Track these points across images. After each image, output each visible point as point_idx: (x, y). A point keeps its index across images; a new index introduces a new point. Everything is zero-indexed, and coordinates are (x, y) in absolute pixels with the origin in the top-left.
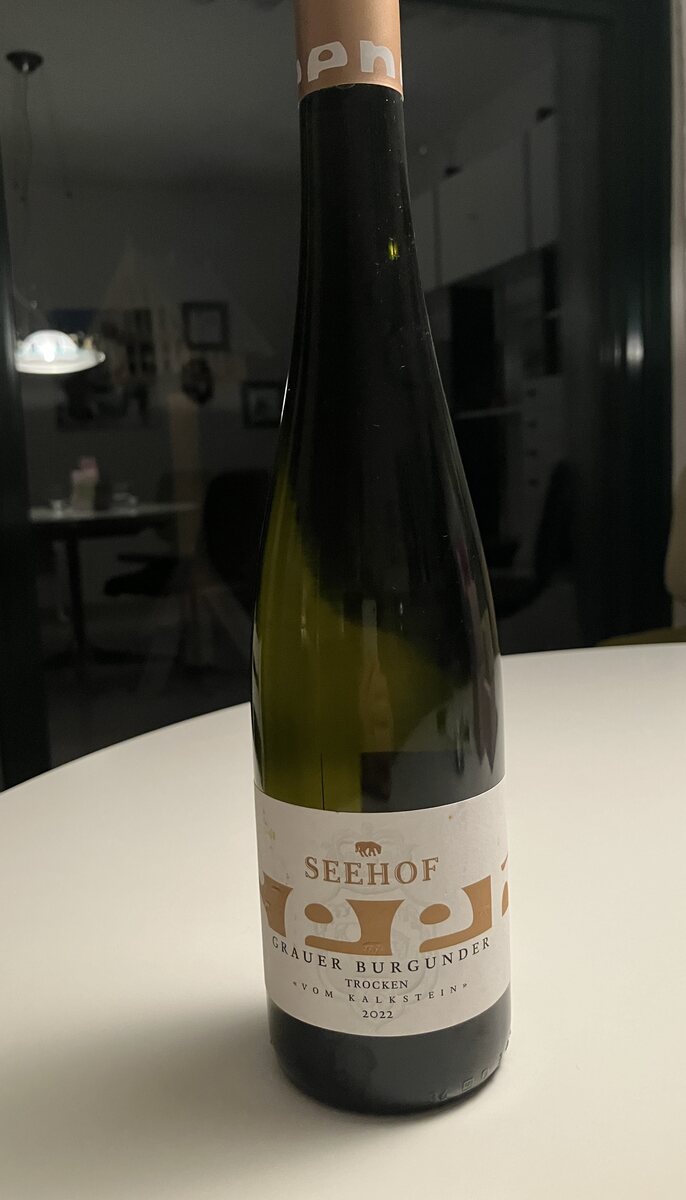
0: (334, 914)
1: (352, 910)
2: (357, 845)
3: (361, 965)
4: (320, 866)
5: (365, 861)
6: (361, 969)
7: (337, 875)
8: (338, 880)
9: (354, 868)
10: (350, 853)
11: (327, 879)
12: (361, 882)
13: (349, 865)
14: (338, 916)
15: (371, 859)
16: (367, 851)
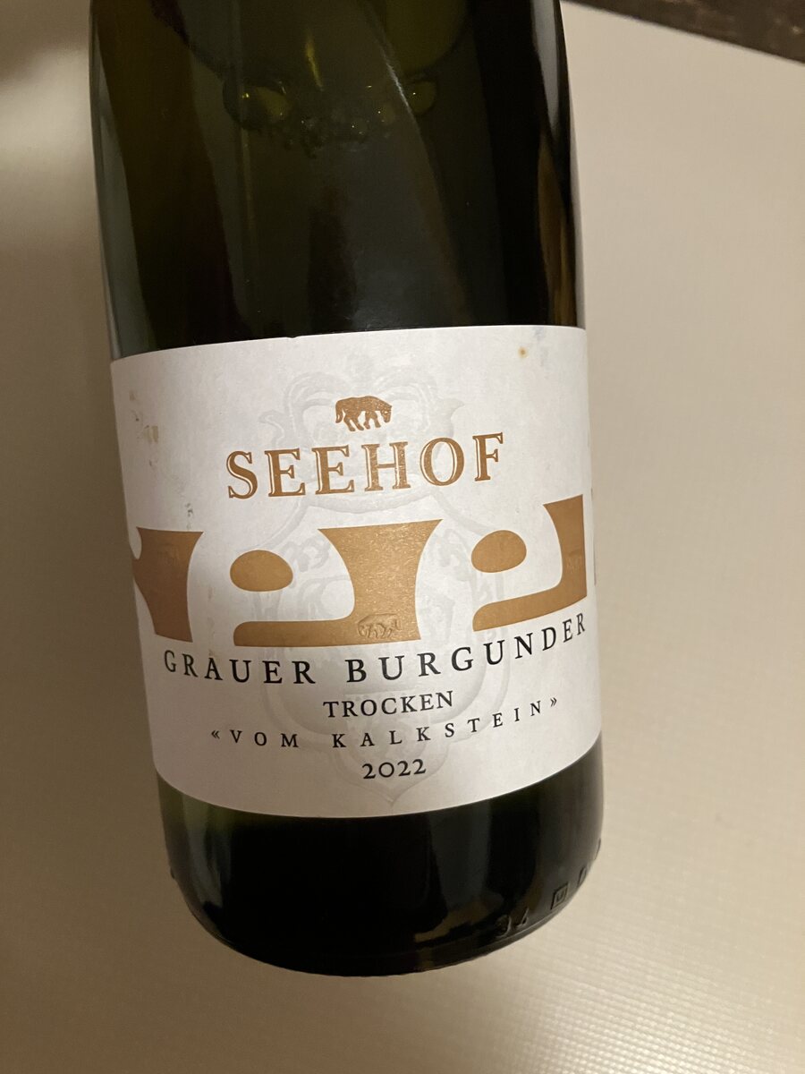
0: (294, 566)
1: (333, 550)
2: (340, 406)
3: (356, 665)
4: (261, 468)
5: (356, 440)
6: (357, 675)
7: (298, 480)
8: (301, 491)
9: (333, 459)
10: (322, 425)
11: (278, 492)
12: (351, 487)
13: (322, 453)
14: (304, 568)
15: (369, 436)
16: (362, 419)
